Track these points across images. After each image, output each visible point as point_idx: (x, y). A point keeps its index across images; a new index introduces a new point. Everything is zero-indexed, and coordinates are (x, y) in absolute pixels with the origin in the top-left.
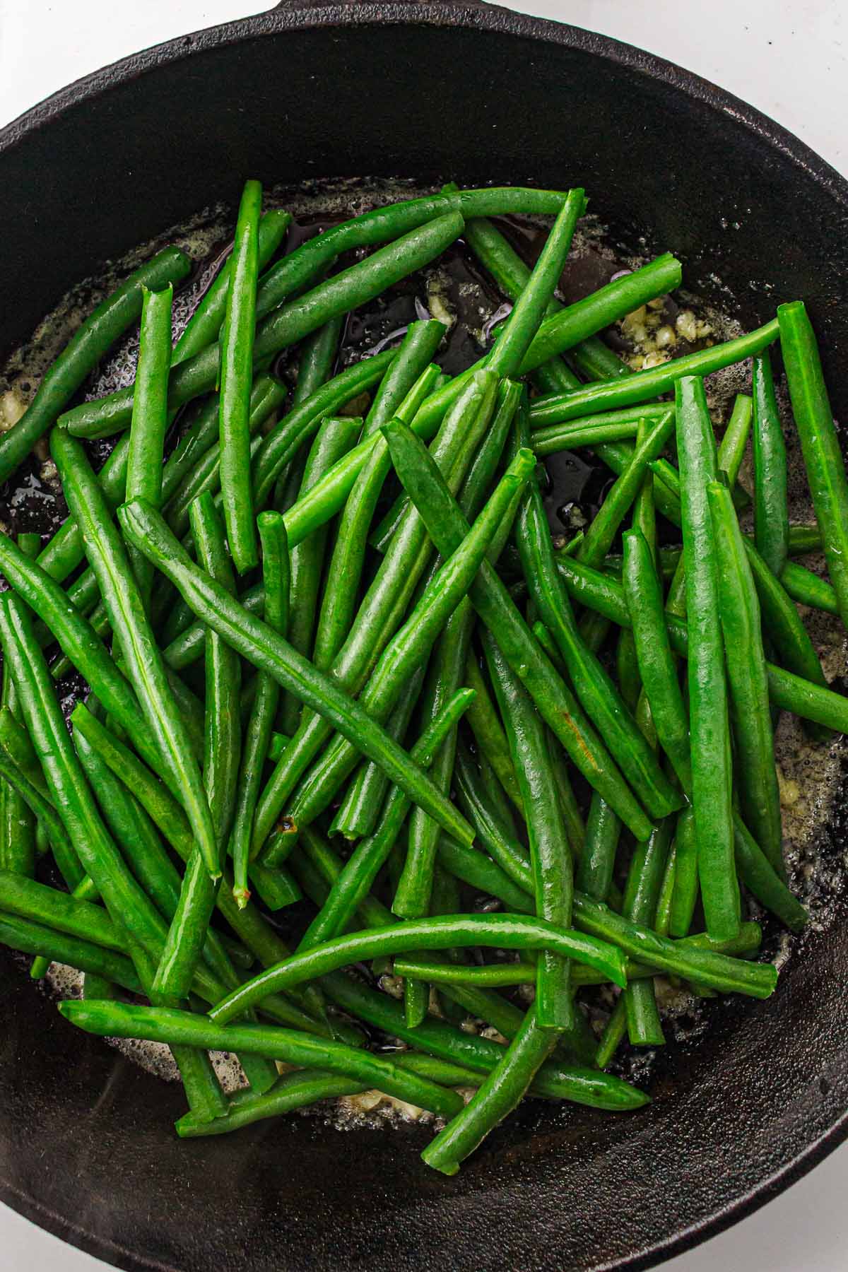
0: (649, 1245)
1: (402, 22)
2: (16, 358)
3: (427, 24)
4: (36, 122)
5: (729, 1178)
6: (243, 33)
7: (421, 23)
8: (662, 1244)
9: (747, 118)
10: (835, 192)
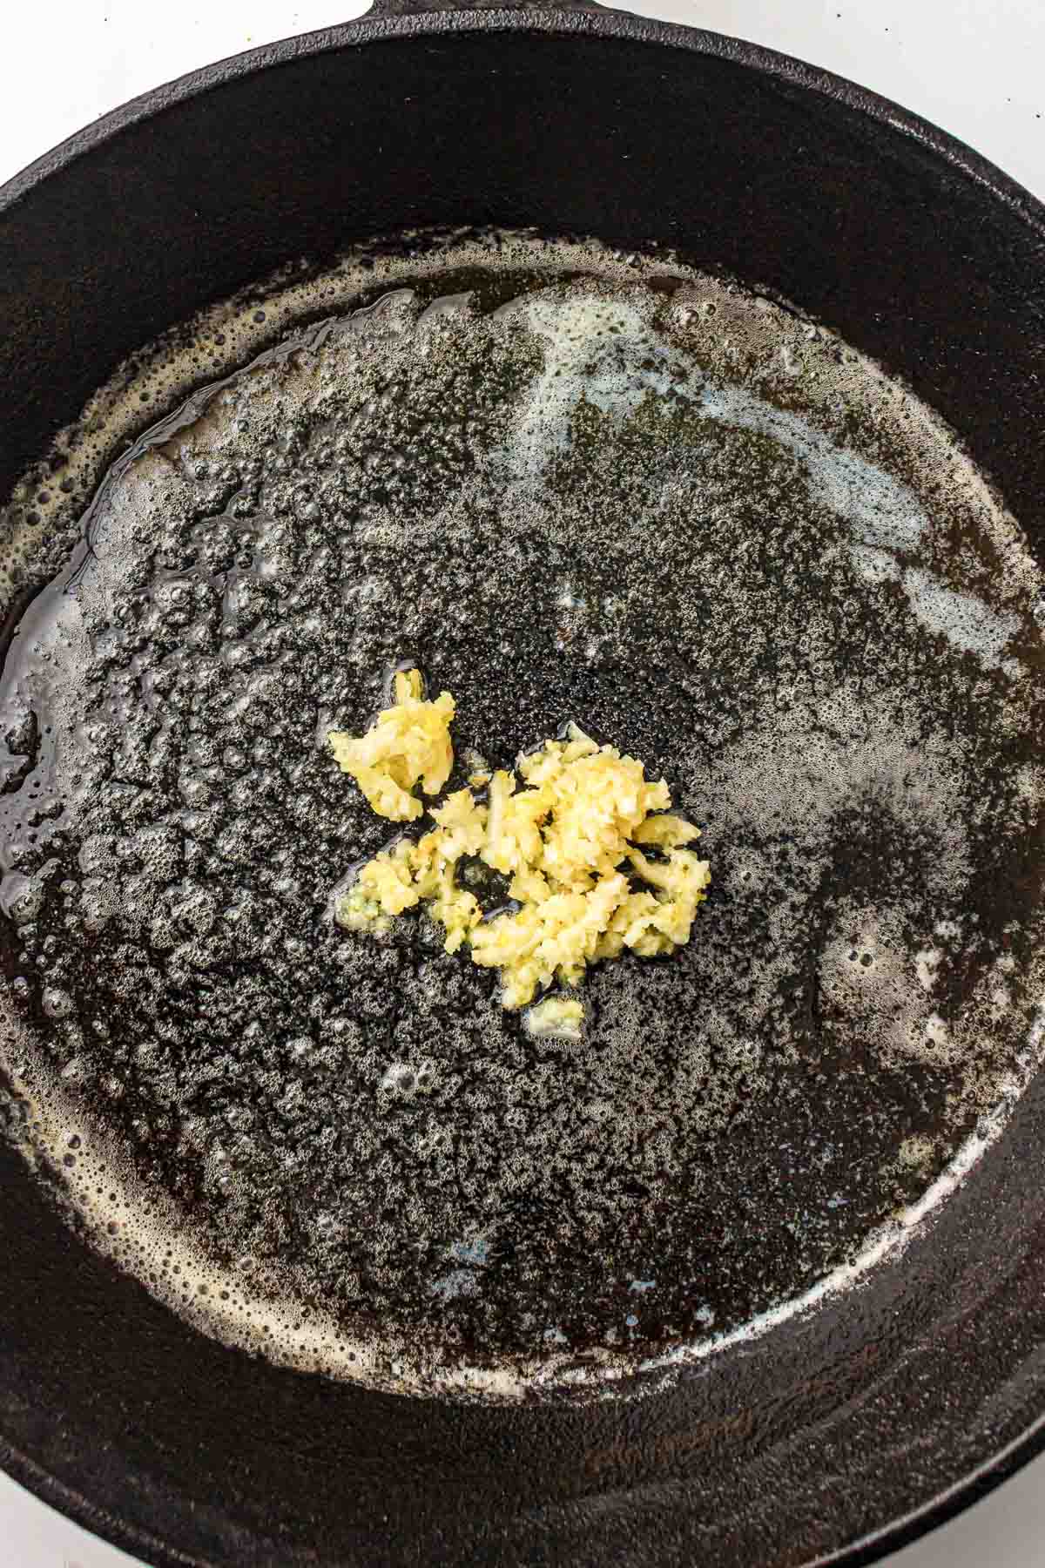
0: (841, 1546)
1: (508, 30)
2: (62, 438)
3: (538, 31)
4: (83, 147)
5: (945, 1459)
6: (324, 44)
7: (530, 30)
8: (857, 1545)
9: (918, 131)
10: (1025, 214)
